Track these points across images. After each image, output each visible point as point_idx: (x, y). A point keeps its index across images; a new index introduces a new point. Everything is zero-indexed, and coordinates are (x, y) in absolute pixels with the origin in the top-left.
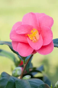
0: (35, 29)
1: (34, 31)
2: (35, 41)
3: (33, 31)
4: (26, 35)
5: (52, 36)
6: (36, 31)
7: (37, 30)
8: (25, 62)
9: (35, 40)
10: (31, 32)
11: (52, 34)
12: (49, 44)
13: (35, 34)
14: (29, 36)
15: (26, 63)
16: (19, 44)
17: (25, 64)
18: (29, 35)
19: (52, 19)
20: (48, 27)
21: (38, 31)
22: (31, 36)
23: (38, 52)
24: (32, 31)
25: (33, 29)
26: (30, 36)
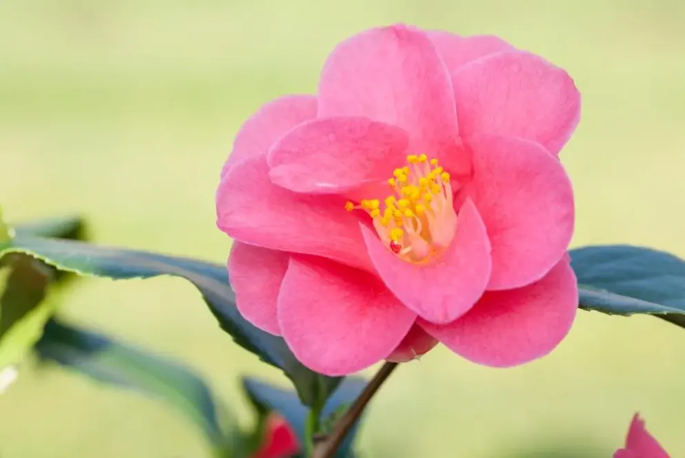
0: (424, 157)
1: (412, 170)
2: (421, 259)
3: (406, 169)
4: (350, 206)
5: (568, 219)
6: (431, 175)
7: (439, 170)
8: (324, 430)
9: (421, 246)
10: (391, 181)
11: (567, 198)
12: (540, 275)
13: (428, 196)
14: (374, 214)
15: (334, 438)
16: (293, 268)
17: (316, 441)
18: (372, 205)
19: (566, 81)
20: (539, 145)
21: (446, 176)
22: (388, 212)
23: (449, 344)
24: (398, 172)
25: (410, 158)
26: (382, 207)
